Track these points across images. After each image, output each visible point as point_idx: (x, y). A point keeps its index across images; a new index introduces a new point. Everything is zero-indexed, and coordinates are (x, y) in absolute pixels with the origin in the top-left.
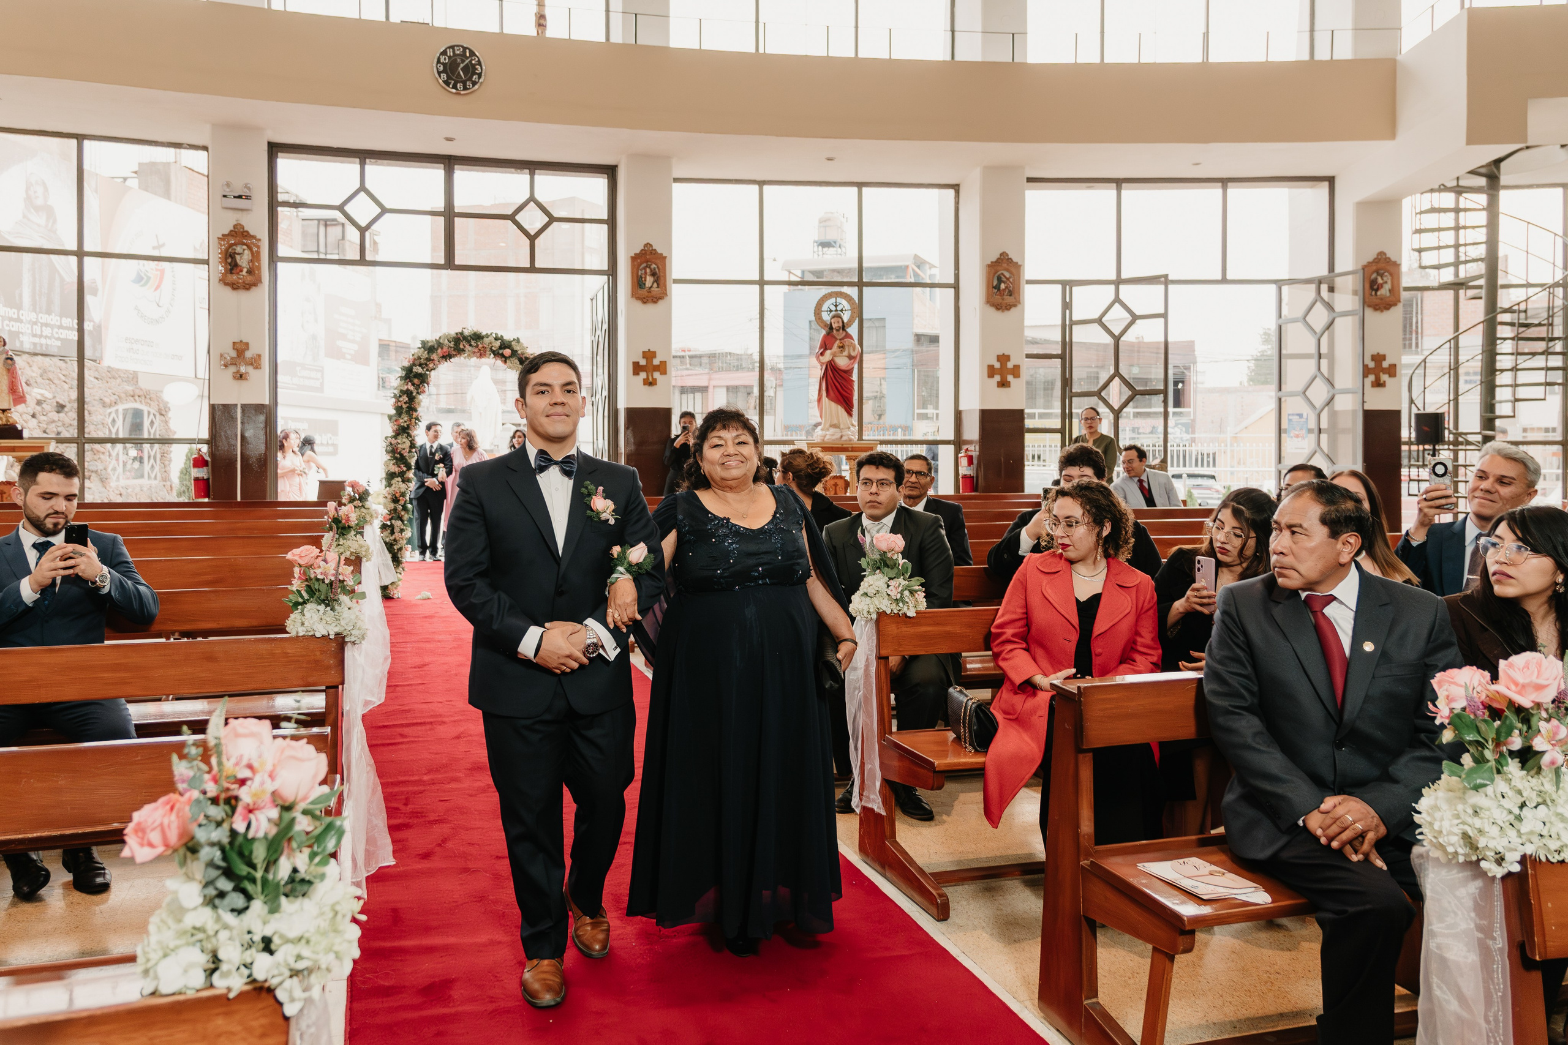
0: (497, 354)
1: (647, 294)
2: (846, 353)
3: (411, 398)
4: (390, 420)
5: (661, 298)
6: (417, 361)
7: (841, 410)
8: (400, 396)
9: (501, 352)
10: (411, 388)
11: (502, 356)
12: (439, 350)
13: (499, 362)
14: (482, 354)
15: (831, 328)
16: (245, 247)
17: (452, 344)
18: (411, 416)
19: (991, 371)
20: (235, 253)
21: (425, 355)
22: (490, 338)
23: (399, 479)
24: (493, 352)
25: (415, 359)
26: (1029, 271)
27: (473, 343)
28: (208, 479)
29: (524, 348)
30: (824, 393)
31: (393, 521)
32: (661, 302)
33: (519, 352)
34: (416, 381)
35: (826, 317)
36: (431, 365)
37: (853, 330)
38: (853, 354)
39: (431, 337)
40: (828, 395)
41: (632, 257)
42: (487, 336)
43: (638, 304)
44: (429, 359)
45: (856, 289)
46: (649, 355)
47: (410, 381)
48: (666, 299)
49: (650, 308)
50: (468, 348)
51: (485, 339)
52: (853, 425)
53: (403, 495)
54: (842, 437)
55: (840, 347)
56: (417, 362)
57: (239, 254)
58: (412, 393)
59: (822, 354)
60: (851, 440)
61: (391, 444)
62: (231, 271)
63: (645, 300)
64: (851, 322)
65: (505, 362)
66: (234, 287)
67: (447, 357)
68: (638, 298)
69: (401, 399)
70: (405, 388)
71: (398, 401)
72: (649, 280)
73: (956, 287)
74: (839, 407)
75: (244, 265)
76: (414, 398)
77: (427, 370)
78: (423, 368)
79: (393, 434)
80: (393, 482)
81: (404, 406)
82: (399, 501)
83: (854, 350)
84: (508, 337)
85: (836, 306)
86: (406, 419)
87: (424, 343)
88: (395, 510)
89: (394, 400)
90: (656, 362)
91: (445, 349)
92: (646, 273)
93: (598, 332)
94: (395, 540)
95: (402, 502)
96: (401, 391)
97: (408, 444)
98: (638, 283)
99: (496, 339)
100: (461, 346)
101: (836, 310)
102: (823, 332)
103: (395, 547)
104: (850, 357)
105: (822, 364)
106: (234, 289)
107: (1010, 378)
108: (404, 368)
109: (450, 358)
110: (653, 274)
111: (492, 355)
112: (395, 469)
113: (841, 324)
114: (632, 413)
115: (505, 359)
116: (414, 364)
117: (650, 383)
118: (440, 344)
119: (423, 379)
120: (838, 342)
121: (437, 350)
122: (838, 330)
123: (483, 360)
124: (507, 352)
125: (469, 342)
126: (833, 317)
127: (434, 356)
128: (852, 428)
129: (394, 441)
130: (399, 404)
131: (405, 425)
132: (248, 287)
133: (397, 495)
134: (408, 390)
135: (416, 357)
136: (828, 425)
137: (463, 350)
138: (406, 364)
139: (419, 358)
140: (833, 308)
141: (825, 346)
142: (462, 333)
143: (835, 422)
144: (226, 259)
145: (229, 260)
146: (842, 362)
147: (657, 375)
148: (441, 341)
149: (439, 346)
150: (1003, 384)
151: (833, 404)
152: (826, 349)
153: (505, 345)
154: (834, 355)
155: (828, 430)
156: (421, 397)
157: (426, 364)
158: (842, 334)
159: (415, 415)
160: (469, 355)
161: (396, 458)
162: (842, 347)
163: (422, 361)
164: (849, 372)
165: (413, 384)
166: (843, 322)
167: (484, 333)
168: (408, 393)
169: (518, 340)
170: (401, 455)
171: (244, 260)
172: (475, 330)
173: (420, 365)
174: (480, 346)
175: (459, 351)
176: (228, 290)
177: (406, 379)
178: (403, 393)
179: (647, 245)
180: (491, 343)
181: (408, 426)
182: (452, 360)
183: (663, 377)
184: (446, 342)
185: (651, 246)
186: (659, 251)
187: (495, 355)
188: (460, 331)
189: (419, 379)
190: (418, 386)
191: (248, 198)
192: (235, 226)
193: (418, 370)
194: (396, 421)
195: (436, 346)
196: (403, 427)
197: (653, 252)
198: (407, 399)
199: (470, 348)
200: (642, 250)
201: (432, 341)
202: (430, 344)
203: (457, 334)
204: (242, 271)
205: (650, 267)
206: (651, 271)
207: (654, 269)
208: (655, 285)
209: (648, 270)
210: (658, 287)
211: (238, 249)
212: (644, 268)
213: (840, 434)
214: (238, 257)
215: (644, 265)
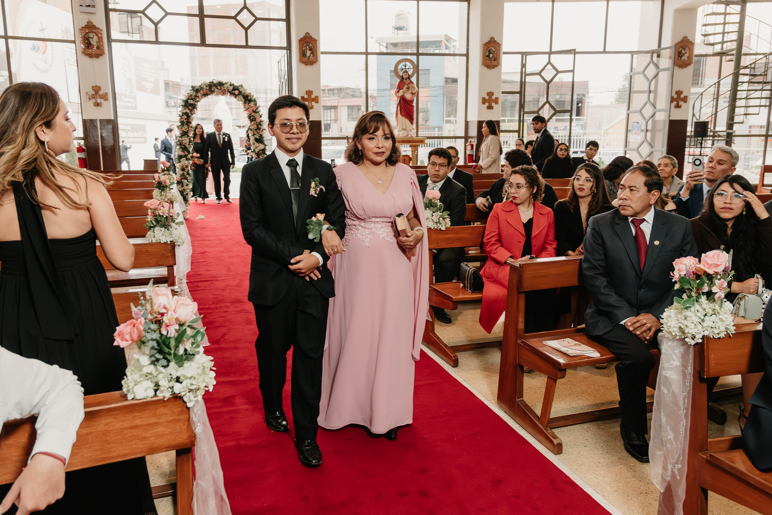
0: (232, 93)
1: (307, 60)
2: (410, 91)
3: (188, 117)
4: (178, 128)
5: (315, 62)
6: (190, 97)
7: (407, 121)
8: (182, 116)
9: (233, 92)
10: (188, 111)
11: (234, 94)
12: (201, 91)
13: (233, 97)
14: (223, 93)
15: (403, 78)
16: (94, 34)
17: (208, 88)
18: (188, 126)
19: (484, 101)
20: (89, 38)
21: (194, 94)
22: (227, 85)
23: (184, 159)
24: (229, 92)
25: (189, 96)
26: (504, 48)
27: (219, 87)
28: (85, 159)
29: (245, 90)
30: (399, 113)
31: (183, 180)
32: (315, 64)
33: (243, 92)
34: (190, 108)
35: (401, 74)
36: (198, 99)
37: (414, 79)
38: (414, 92)
39: (197, 84)
40: (401, 114)
41: (299, 40)
42: (226, 84)
43: (303, 66)
44: (196, 96)
45: (415, 57)
46: (310, 92)
47: (188, 108)
48: (318, 63)
49: (309, 68)
50: (216, 90)
52: (413, 129)
53: (187, 167)
54: (408, 135)
55: (407, 88)
56: (190, 98)
57: (91, 38)
58: (188, 114)
59: (398, 92)
60: (412, 137)
61: (179, 140)
62: (89, 48)
63: (306, 64)
64: (413, 75)
65: (236, 97)
66: (90, 56)
67: (205, 95)
68: (303, 62)
69: (183, 117)
70: (185, 111)
71: (181, 118)
72: (308, 53)
73: (467, 55)
74: (407, 120)
75: (95, 45)
76: (190, 116)
77: (196, 102)
78: (193, 101)
79: (180, 135)
80: (181, 160)
81: (185, 121)
82: (185, 170)
83: (414, 89)
84: (236, 84)
85: (405, 66)
86: (186, 127)
87: (193, 87)
88: (183, 174)
89: (179, 117)
90: (313, 96)
91: (204, 91)
92: (307, 48)
93: (282, 80)
94: (184, 190)
95: (187, 171)
96: (183, 113)
97: (188, 140)
98: (303, 54)
99: (231, 85)
100: (213, 89)
101: (405, 69)
102: (398, 80)
103: (184, 193)
104: (412, 94)
105: (398, 97)
107: (493, 104)
108: (184, 101)
109: (207, 95)
110: (311, 50)
111: (229, 94)
112: (182, 153)
113: (408, 76)
115: (236, 96)
116: (188, 99)
118: (201, 88)
119: (194, 107)
120: (406, 85)
121: (200, 91)
122: (406, 79)
123: (225, 96)
124: (237, 92)
125: (216, 87)
126: (404, 72)
127: (199, 95)
128: (413, 131)
129: (181, 139)
130: (182, 120)
131: (186, 131)
132: (97, 56)
133: (184, 167)
134: (186, 112)
135: (189, 95)
136: (401, 129)
137: (214, 91)
138: (185, 98)
139: (191, 95)
140: (404, 67)
141: (400, 87)
142: (212, 82)
143: (404, 127)
144: (85, 41)
146: (408, 96)
147: (314, 103)
148: (202, 86)
149: (201, 89)
150: (490, 107)
151: (404, 118)
152: (400, 89)
153: (235, 88)
154: (404, 92)
155: (401, 131)
156: (193, 116)
157: (195, 99)
158: (408, 81)
159: (191, 125)
160: (217, 94)
161: (182, 148)
162: (408, 88)
163: (193, 97)
164: (412, 101)
165: (189, 109)
166: (409, 75)
167: (224, 82)
168: (186, 114)
169: (242, 86)
170: (185, 146)
171: (94, 41)
172: (219, 81)
173: (192, 99)
174: (223, 89)
175: (212, 92)
176: (87, 58)
177: (185, 107)
178: (184, 114)
179: (307, 33)
180: (228, 87)
181: (187, 131)
182: (208, 96)
183: (317, 104)
184: (205, 87)
185: (309, 34)
186: (313, 37)
187: (230, 94)
188: (212, 81)
189: (191, 106)
190: (192, 110)
191: (93, 6)
192: (88, 22)
193: (191, 102)
194: (181, 128)
195: (199, 89)
196: (185, 131)
197: (310, 37)
198: (186, 117)
199: (217, 90)
200: (304, 36)
201: (197, 86)
202: (196, 88)
203: (210, 82)
204: (93, 47)
205: (308, 46)
206: (309, 47)
207: (311, 46)
208: (312, 55)
209: (308, 47)
210: (313, 56)
211: (91, 35)
212: (306, 46)
213: (407, 134)
214: (91, 40)
215: (306, 44)
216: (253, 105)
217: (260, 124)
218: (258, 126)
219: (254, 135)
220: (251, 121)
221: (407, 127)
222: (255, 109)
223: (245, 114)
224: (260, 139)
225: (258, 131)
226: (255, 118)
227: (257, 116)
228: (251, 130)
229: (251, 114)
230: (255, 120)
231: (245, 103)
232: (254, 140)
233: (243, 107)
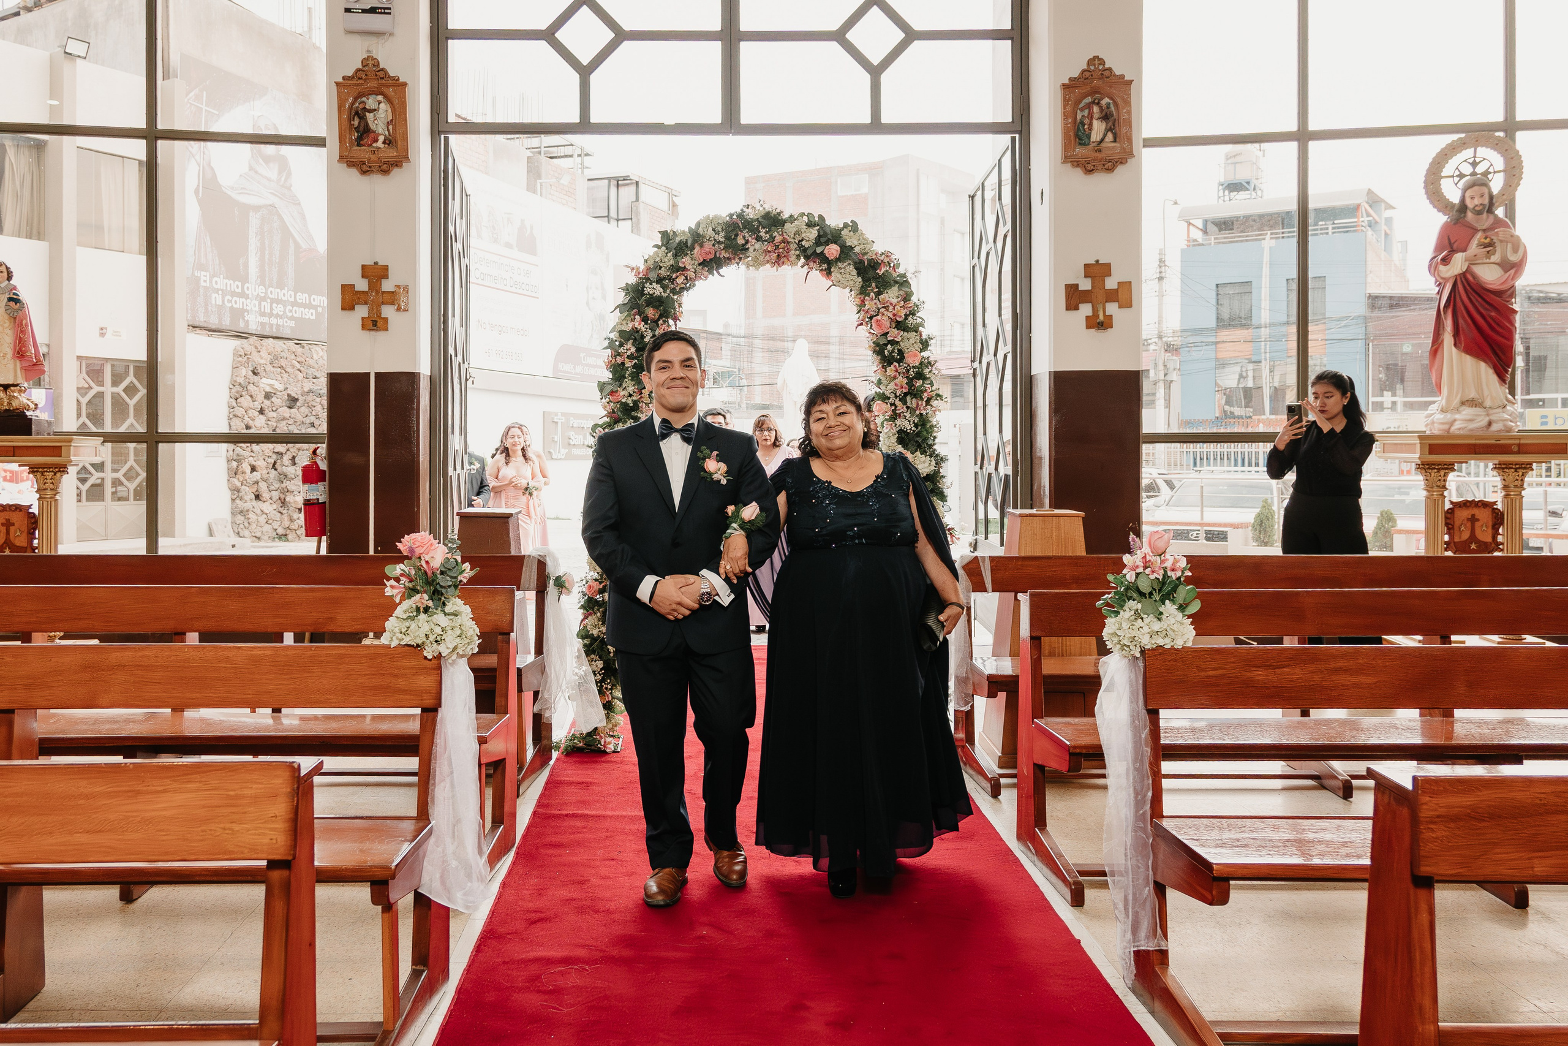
0: (813, 256)
1: (1093, 154)
2: (1496, 257)
4: (601, 391)
5: (1122, 161)
6: (653, 273)
8: (621, 345)
9: (819, 250)
10: (641, 326)
11: (823, 258)
12: (697, 248)
13: (816, 275)
14: (781, 257)
15: (1463, 210)
16: (380, 98)
17: (721, 238)
20: (365, 108)
21: (669, 260)
22: (797, 224)
24: (803, 250)
25: (649, 269)
27: (763, 234)
28: (325, 503)
29: (865, 242)
30: (1449, 339)
32: (1120, 170)
33: (857, 250)
34: (650, 312)
36: (680, 280)
39: (683, 225)
40: (1458, 342)
41: (1065, 87)
42: (792, 219)
43: (1076, 175)
44: (677, 269)
46: (1097, 271)
47: (641, 314)
48: (1131, 162)
49: (1100, 180)
50: (754, 244)
51: (787, 226)
54: (1490, 424)
55: (1484, 246)
56: (653, 276)
57: (370, 111)
58: (643, 337)
59: (1445, 261)
60: (1509, 431)
62: (359, 142)
63: (1089, 167)
65: (828, 273)
66: (365, 169)
67: (712, 264)
68: (1076, 163)
69: (622, 349)
70: (628, 327)
71: (616, 354)
72: (1098, 129)
74: (1484, 366)
75: (380, 131)
77: (674, 291)
78: (664, 287)
79: (608, 419)
81: (628, 364)
84: (834, 221)
85: (1474, 165)
86: (631, 389)
87: (667, 237)
90: (1111, 283)
91: (708, 246)
92: (1091, 117)
96: (622, 333)
98: (1076, 134)
99: (810, 225)
100: (740, 241)
101: (1474, 174)
105: (1444, 280)
106: (364, 172)
108: (627, 289)
109: (719, 265)
110: (1106, 117)
111: (802, 260)
113: (1486, 200)
114: (1062, 381)
115: (827, 266)
116: (647, 280)
117: (1100, 324)
118: (697, 237)
119: (666, 308)
120: (1479, 235)
121: (692, 249)
122: (1478, 213)
123: (786, 269)
124: (833, 251)
125: (754, 231)
126: (1469, 187)
127: (686, 261)
128: (1509, 408)
130: (619, 360)
131: (630, 401)
132: (386, 167)
134: (636, 331)
135: (650, 263)
136: (1455, 401)
137: (744, 249)
138: (632, 280)
139: (658, 267)
140: (1468, 169)
141: (1452, 245)
142: (740, 216)
143: (1472, 394)
144: (351, 119)
145: (356, 122)
146: (1490, 274)
147: (1112, 308)
148: (701, 231)
149: (695, 242)
151: (1469, 360)
152: (1452, 251)
153: (827, 236)
154: (1472, 262)
155: (1457, 410)
157: (672, 280)
158: (1486, 221)
160: (756, 260)
162: (1489, 245)
163: (663, 272)
165: (645, 320)
166: (1491, 195)
167: (785, 216)
168: (636, 338)
169: (854, 227)
171: (380, 120)
172: (768, 208)
173: (660, 281)
174: (778, 238)
175: (737, 252)
176: (354, 172)
177: (632, 308)
178: (626, 336)
179: (1096, 60)
180: (798, 233)
181: (635, 403)
182: (723, 271)
183: (1125, 312)
184: (710, 232)
185: (1102, 62)
186: (1118, 71)
187: (807, 258)
188: (739, 210)
189: (655, 307)
190: (656, 322)
191: (385, 11)
192: (365, 62)
193: (657, 290)
194: (612, 393)
195: (689, 244)
196: (626, 404)
197: (1107, 74)
198: (633, 349)
199: (758, 245)
200: (1084, 71)
201: (684, 232)
202: (678, 239)
203: (731, 215)
204: (376, 141)
205: (1098, 104)
206: (1101, 109)
207: (1108, 105)
208: (1110, 136)
209: (1096, 109)
210: (1115, 141)
211: (371, 102)
212: (1089, 106)
213: (1487, 419)
214: (370, 117)
215: (1089, 99)
216: (894, 301)
217: (920, 376)
218: (910, 382)
219: (894, 417)
220: (886, 361)
221: (1486, 392)
222: (903, 313)
223: (864, 337)
224: (918, 435)
225: (912, 402)
226: (901, 352)
227: (908, 343)
228: (884, 398)
229: (886, 334)
230: (900, 360)
231: (863, 291)
232: (894, 439)
233: (855, 309)
